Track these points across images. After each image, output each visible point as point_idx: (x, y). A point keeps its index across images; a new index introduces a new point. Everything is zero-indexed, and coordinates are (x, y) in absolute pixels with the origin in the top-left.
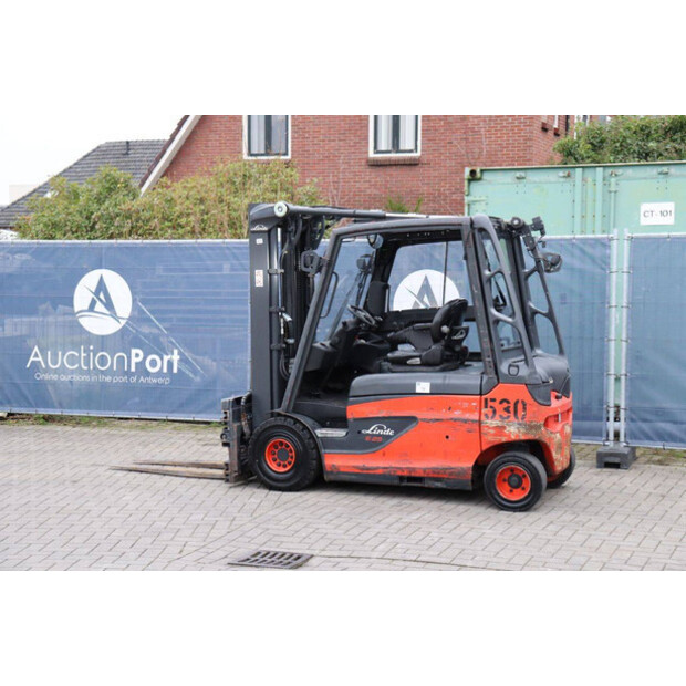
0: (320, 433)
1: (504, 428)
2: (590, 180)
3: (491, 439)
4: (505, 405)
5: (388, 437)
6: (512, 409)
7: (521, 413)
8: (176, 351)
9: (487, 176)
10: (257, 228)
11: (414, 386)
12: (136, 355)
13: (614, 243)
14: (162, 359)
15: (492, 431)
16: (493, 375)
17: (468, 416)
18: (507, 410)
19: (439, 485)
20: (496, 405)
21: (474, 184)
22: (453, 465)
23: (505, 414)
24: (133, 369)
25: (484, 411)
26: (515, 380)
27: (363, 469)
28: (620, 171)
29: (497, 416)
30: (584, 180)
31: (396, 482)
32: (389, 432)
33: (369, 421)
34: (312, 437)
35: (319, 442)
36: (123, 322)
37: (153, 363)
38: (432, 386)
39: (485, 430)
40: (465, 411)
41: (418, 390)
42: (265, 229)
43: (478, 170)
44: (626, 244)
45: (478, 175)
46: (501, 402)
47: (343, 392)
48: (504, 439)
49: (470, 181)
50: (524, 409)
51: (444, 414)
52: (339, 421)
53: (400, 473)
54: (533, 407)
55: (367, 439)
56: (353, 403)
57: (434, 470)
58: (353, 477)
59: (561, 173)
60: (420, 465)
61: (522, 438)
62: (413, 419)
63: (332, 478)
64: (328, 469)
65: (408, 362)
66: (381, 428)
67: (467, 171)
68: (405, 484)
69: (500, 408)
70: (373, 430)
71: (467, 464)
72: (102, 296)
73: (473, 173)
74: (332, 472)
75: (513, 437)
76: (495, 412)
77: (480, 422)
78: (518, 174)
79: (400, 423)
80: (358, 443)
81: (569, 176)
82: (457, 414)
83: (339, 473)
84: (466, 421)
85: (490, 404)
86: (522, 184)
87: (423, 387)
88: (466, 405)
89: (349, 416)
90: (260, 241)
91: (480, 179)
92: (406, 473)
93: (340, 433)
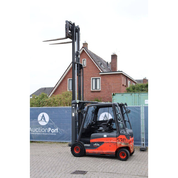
0: (85, 145)
1: (121, 144)
2: (135, 95)
3: (119, 146)
4: (121, 139)
5: (98, 146)
6: (123, 140)
7: (124, 141)
8: (57, 128)
9: (116, 95)
10: (73, 105)
11: (103, 136)
12: (50, 129)
13: (141, 107)
14: (54, 130)
15: (119, 145)
16: (119, 133)
17: (114, 142)
18: (122, 140)
19: (108, 155)
20: (119, 139)
21: (114, 96)
22: (111, 151)
23: (121, 141)
24: (49, 132)
25: (117, 141)
26: (123, 134)
27: (94, 152)
28: (141, 94)
29: (120, 142)
30: (134, 95)
31: (100, 155)
32: (99, 145)
33: (95, 143)
34: (83, 146)
35: (85, 147)
36: (47, 123)
37: (53, 131)
38: (107, 136)
39: (117, 144)
40: (114, 140)
41: (104, 136)
42: (75, 105)
43: (114, 93)
44: (143, 108)
45: (115, 94)
46: (120, 139)
47: (89, 137)
48: (121, 146)
49: (113, 95)
50: (125, 140)
51: (109, 141)
52: (89, 143)
53: (101, 153)
54: (127, 140)
55: (94, 146)
56: (91, 139)
57: (108, 153)
58: (92, 154)
59: (130, 94)
60: (105, 151)
61: (125, 146)
62: (103, 142)
63: (87, 154)
64: (87, 152)
65: (102, 131)
66: (97, 144)
67: (112, 94)
68: (102, 155)
69: (120, 140)
70: (95, 144)
71: (114, 151)
72: (43, 118)
73: (113, 94)
74: (87, 153)
75: (123, 146)
76: (119, 141)
77: (116, 143)
78: (122, 94)
79: (101, 143)
80: (92, 147)
81: (131, 95)
82: (112, 141)
83: (89, 153)
84: (114, 143)
85: (118, 139)
86: (123, 96)
87: (105, 136)
88: (114, 139)
89: (91, 142)
90: (73, 107)
91: (115, 95)
92: (102, 153)
93: (89, 145)
